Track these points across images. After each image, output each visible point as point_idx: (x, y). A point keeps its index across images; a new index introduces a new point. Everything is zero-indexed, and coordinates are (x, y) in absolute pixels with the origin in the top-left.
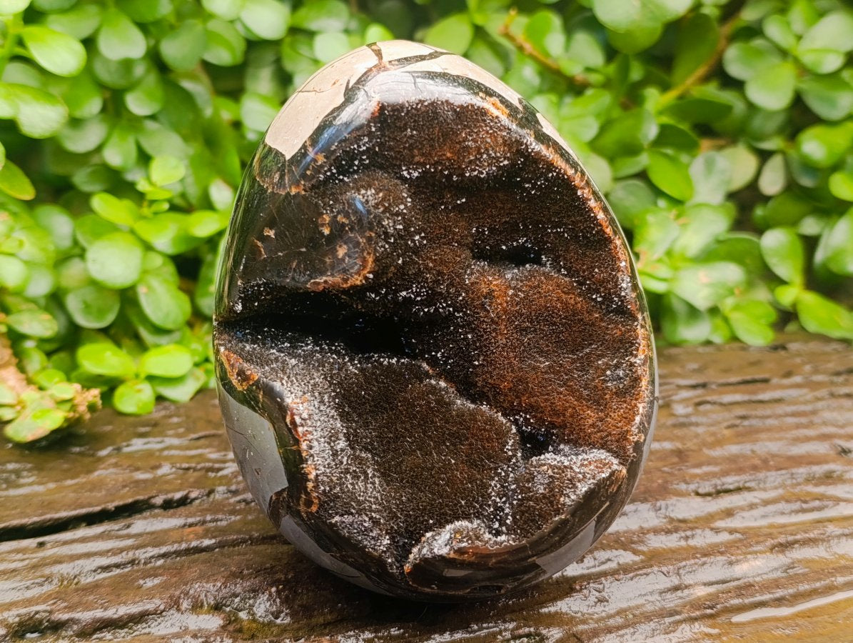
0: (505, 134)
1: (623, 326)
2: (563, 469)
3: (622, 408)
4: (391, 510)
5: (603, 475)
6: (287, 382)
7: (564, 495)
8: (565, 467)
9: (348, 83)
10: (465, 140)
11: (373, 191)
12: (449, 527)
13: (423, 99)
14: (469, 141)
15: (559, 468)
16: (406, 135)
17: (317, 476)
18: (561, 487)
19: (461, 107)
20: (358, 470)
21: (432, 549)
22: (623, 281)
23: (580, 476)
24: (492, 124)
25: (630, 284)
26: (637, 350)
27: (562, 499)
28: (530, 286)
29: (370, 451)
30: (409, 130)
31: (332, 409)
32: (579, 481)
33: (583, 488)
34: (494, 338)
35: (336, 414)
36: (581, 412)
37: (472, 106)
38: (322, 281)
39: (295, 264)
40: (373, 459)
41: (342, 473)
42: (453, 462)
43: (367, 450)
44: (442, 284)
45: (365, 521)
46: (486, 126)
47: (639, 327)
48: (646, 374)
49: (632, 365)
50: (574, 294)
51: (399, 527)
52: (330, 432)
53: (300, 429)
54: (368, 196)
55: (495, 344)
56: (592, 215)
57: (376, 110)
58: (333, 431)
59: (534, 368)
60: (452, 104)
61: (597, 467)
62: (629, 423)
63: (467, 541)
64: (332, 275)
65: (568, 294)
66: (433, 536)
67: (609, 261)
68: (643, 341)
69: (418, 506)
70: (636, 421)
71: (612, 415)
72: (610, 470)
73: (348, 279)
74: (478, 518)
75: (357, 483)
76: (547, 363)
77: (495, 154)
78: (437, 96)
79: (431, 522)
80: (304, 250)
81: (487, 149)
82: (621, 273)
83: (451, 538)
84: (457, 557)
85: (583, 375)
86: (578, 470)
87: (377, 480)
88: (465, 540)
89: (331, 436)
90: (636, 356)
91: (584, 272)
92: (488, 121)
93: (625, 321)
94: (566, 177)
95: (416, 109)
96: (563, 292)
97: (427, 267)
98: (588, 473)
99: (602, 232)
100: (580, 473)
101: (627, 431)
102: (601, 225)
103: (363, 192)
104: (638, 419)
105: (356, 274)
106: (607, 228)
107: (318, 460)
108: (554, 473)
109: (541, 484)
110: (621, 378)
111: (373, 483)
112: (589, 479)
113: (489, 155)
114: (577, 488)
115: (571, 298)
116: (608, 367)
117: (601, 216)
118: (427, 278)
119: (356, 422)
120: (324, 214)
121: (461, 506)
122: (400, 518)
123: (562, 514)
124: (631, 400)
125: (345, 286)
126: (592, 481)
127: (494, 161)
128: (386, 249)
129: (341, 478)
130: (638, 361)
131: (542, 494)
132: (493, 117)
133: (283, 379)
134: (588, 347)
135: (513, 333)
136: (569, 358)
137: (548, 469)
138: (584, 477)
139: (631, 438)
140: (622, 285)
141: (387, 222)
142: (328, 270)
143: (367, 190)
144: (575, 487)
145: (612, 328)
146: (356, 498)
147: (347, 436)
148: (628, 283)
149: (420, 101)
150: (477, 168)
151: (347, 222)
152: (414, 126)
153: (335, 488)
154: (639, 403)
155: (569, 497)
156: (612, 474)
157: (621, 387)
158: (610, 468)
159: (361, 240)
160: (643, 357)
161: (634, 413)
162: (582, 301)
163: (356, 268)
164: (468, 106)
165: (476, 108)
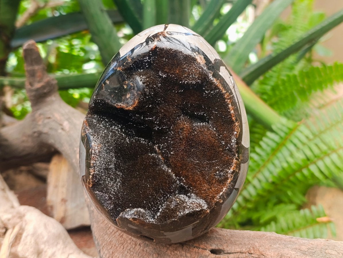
0: (200, 70)
1: (229, 156)
2: (183, 202)
3: (217, 187)
4: (118, 196)
5: (197, 210)
6: (96, 137)
7: (179, 212)
8: (185, 202)
9: (149, 36)
10: (185, 68)
11: (145, 77)
12: (135, 209)
13: (172, 48)
14: (186, 69)
15: (183, 201)
16: (163, 60)
17: (94, 174)
18: (180, 208)
19: (186, 55)
20: (114, 178)
21: (125, 215)
22: (233, 139)
23: (188, 207)
24: (197, 65)
25: (235, 141)
26: (231, 167)
27: (178, 213)
28: (200, 131)
29: (122, 173)
30: (164, 59)
31: (113, 153)
32: (187, 209)
33: (187, 211)
34: (180, 146)
35: (114, 155)
36: (202, 184)
37: (191, 56)
38: (120, 105)
39: (113, 96)
40: (122, 176)
41: (107, 177)
42: (149, 186)
43: (121, 171)
44: (165, 119)
45: (107, 196)
46: (195, 65)
47: (235, 159)
48: (231, 177)
49: (227, 172)
50: (215, 138)
51: (119, 203)
52: (108, 160)
53: (93, 155)
54: (142, 78)
55: (179, 148)
56: (229, 110)
57: (154, 48)
58: (109, 161)
59: (192, 162)
60: (183, 53)
61: (197, 206)
62: (217, 194)
63: (138, 216)
64: (123, 104)
65: (213, 138)
66: (129, 210)
67: (230, 130)
68: (234, 165)
69: (128, 198)
70: (220, 194)
71: (213, 189)
72: (201, 209)
73: (128, 107)
74: (149, 210)
75: (111, 182)
76: (197, 162)
77: (195, 76)
78: (178, 49)
79: (130, 205)
80: (117, 91)
81: (192, 74)
82: (233, 136)
83: (133, 213)
84: (132, 221)
85: (209, 170)
86: (188, 204)
87: (119, 184)
88: (137, 215)
89: (107, 162)
90: (230, 169)
91: (221, 131)
92: (196, 63)
93: (230, 155)
94: (222, 93)
95: (169, 51)
96: (211, 137)
97: (161, 111)
98: (192, 207)
99: (231, 118)
100: (189, 205)
101: (215, 196)
102: (231, 115)
103: (141, 76)
104: (221, 193)
105: (131, 105)
106: (233, 117)
107: (96, 169)
108: (180, 202)
109: (173, 205)
110: (221, 176)
111: (117, 184)
112: (191, 209)
113: (192, 76)
114: (185, 210)
115: (213, 140)
116: (218, 170)
117: (232, 112)
118: (160, 115)
119: (121, 160)
120: (126, 81)
121: (144, 203)
122: (121, 200)
123: (176, 218)
124: (222, 185)
125: (126, 109)
126: (191, 210)
127: (194, 79)
128: (144, 100)
129: (105, 178)
130: (230, 172)
131: (172, 208)
132: (198, 62)
133: (95, 136)
134: (214, 160)
135: (187, 146)
136: (206, 162)
137: (178, 200)
138: (190, 207)
139: (215, 199)
140: (232, 141)
141: (146, 90)
142: (122, 101)
143: (143, 76)
144: (184, 210)
145: (225, 156)
146: (107, 187)
147: (115, 164)
148: (235, 140)
149: (171, 49)
150: (187, 80)
151: (133, 86)
152: (167, 57)
153: (101, 181)
154: (224, 187)
155: (181, 213)
156: (202, 210)
157: (220, 179)
158: (201, 208)
159: (135, 94)
160: (232, 170)
161: (221, 191)
162: (217, 142)
163: (131, 103)
164: (189, 56)
165: (192, 57)
